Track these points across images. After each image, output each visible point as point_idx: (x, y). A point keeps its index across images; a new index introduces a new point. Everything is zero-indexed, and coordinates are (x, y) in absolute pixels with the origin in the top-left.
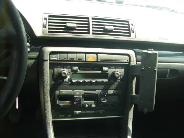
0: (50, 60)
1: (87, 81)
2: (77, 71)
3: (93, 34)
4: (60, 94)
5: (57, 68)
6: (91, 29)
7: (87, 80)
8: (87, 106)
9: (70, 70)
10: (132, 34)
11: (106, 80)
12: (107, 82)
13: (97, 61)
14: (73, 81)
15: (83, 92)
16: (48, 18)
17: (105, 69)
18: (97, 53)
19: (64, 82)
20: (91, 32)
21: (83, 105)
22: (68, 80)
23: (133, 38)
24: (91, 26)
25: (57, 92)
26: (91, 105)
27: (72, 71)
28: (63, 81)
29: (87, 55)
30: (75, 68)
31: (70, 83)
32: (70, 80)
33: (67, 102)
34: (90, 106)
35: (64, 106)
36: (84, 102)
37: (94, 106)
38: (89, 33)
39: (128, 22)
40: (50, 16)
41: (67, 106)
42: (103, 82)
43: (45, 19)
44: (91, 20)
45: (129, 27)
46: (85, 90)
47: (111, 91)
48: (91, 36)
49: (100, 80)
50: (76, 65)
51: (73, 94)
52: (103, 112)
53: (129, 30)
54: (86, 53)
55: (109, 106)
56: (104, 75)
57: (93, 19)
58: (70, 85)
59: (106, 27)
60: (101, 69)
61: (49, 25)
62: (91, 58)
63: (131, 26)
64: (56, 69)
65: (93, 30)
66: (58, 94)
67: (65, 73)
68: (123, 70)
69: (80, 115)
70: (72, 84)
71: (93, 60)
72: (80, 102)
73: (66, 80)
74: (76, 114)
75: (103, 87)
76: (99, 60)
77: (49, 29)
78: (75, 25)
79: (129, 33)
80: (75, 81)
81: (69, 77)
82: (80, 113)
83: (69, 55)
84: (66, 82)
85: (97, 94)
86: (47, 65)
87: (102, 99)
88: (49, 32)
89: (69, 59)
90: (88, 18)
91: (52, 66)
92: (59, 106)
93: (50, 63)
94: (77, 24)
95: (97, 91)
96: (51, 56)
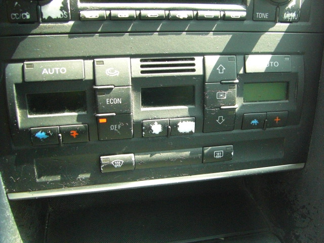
1: (150, 14)
4: (27, 79)
7: (152, 10)
8: (157, 129)
11: (235, 11)
12: (242, 19)
15: (135, 68)
19: (44, 21)
21: (139, 125)
22: (62, 9)
25: (12, 72)
26: (175, 126)
28: (37, 18)
31: (71, 23)
32: (71, 11)
33: (68, 119)
34: (170, 129)
35: (53, 135)
36: (139, 112)
37: (187, 127)
41: (66, 133)
46: (144, 57)
47: (257, 64)
49: (209, 9)
52: (227, 156)
55: (253, 127)
58: (73, 33)
66: (20, 80)
69: (128, 172)
70: (84, 28)
72: (123, 114)
73: (52, 9)
74: (110, 166)
82: (127, 164)
84: (50, 20)
87: (223, 95)
92: (28, 134)
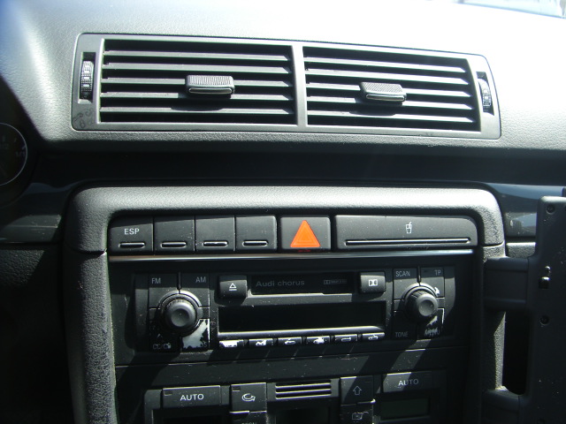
0: (110, 253)
1: (288, 341)
2: (243, 296)
3: (312, 120)
4: (165, 405)
5: (148, 286)
6: (302, 99)
7: (290, 336)
9: (209, 294)
10: (484, 116)
11: (373, 332)
13: (334, 248)
14: (226, 344)
15: (270, 392)
16: (101, 53)
17: (372, 280)
18: (331, 212)
19: (185, 350)
20: (303, 112)
22: (201, 340)
23: (491, 134)
24: (301, 86)
25: (152, 395)
27: (221, 296)
28: (178, 345)
29: (285, 220)
30: (233, 286)
31: (210, 351)
32: (212, 341)
38: (292, 119)
39: (462, 63)
40: (110, 45)
42: (363, 341)
43: (90, 57)
44: (299, 60)
45: (470, 88)
46: (280, 381)
48: (302, 130)
49: (346, 333)
50: (234, 269)
51: (226, 402)
53: (472, 101)
54: (280, 213)
56: (367, 308)
57: (308, 52)
58: (212, 360)
59: (371, 89)
60: (353, 284)
61: (105, 88)
62: (306, 236)
63: (477, 81)
64: (141, 294)
65: (311, 106)
66: (158, 406)
67: (183, 312)
70: (222, 355)
71: (316, 245)
73: (194, 339)
75: (360, 361)
76: (342, 244)
77: (105, 102)
78: (231, 83)
79: (474, 114)
80: (233, 343)
81: (204, 326)
83: (203, 224)
84: (190, 349)
85: (336, 394)
86: (99, 274)
87: (359, 416)
88: (105, 117)
89: (201, 245)
90: (287, 51)
91: (125, 277)
93: (111, 265)
94: (237, 76)
95: (335, 382)
96: (115, 230)
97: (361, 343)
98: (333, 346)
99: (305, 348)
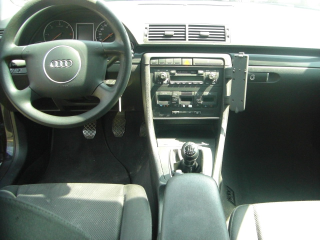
0: (150, 65)
2: (175, 74)
3: (189, 40)
4: (160, 95)
5: (157, 71)
6: (187, 36)
7: (184, 82)
8: (184, 106)
9: (168, 73)
10: (227, 38)
11: (201, 83)
13: (193, 65)
14: (171, 83)
15: (180, 93)
16: (148, 27)
17: (200, 72)
18: (192, 58)
19: (164, 84)
20: (187, 38)
21: (180, 105)
22: (167, 82)
23: (228, 42)
24: (187, 33)
25: (157, 93)
26: (188, 106)
27: (170, 74)
28: (162, 83)
29: (183, 59)
30: (173, 72)
32: (169, 83)
33: (166, 103)
34: (187, 106)
35: (163, 106)
36: (180, 102)
37: (190, 106)
38: (185, 40)
39: (224, 27)
40: (150, 26)
41: (166, 106)
42: (199, 84)
43: (146, 28)
44: (187, 27)
45: (224, 32)
46: (182, 91)
47: (206, 93)
48: (187, 42)
49: (196, 82)
50: (173, 69)
51: (171, 95)
52: (199, 113)
53: (224, 35)
54: (182, 58)
55: (206, 107)
56: (200, 77)
57: (189, 26)
58: (169, 86)
59: (201, 33)
60: (197, 72)
61: (149, 34)
62: (187, 62)
63: (226, 31)
64: (156, 73)
65: (189, 37)
66: (158, 95)
67: (163, 76)
68: (218, 73)
69: (177, 115)
70: (171, 86)
71: (189, 64)
72: (177, 102)
73: (165, 82)
74: (174, 113)
75: (198, 89)
76: (194, 64)
77: (149, 37)
78: (173, 33)
79: (225, 38)
80: (173, 83)
81: (167, 79)
82: (177, 113)
83: (167, 60)
85: (193, 95)
86: (148, 69)
87: (198, 100)
88: (149, 40)
89: (167, 64)
90: (185, 26)
91: (154, 68)
92: (159, 105)
93: (151, 68)
94: (175, 31)
95: (193, 92)
96: (151, 61)
97: (198, 85)
98: (193, 85)
99: (187, 85)
